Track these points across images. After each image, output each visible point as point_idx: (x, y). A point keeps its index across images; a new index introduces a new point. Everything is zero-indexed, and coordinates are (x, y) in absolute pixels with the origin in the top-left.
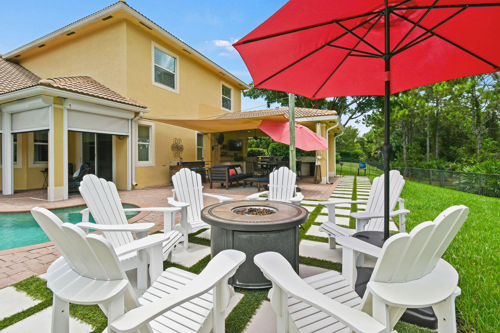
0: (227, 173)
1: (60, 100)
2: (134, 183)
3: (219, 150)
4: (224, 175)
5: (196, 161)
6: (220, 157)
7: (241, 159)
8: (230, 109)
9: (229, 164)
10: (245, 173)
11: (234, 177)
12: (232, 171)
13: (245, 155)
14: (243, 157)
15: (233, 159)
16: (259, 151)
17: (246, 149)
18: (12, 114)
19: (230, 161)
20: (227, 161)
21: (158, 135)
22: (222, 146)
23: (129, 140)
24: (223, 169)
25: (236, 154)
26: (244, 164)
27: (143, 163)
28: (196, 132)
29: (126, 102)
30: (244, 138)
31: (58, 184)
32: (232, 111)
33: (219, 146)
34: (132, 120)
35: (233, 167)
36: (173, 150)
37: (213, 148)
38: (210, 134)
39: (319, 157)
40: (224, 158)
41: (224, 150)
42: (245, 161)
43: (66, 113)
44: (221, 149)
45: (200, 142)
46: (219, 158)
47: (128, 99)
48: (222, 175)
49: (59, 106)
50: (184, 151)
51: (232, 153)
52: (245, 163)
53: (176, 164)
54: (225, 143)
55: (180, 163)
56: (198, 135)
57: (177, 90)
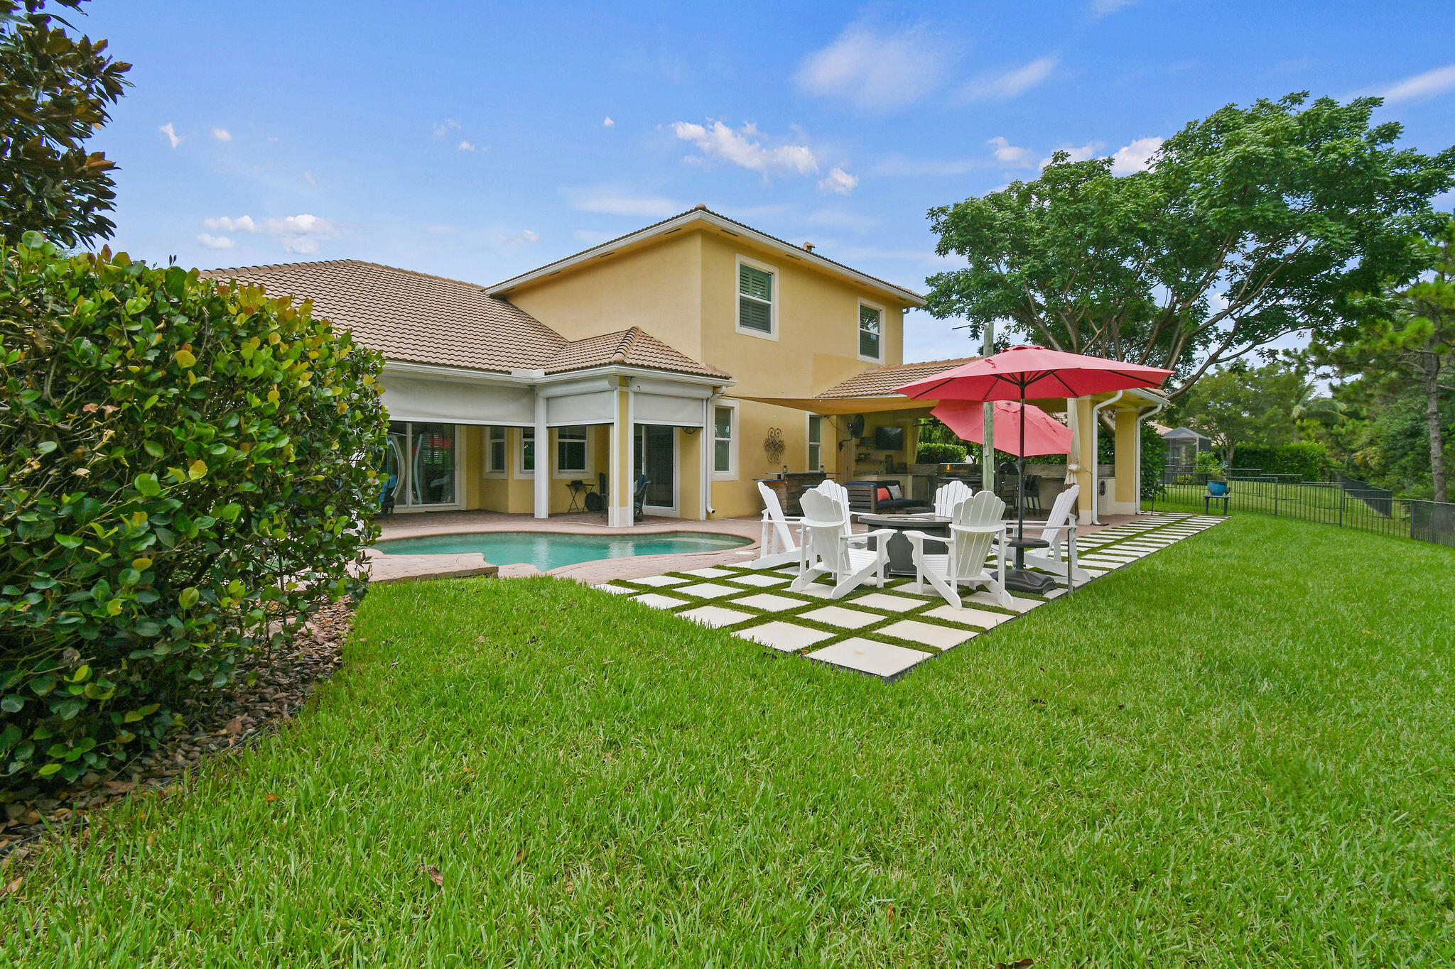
0: (872, 495)
1: (626, 381)
2: (710, 510)
3: (854, 448)
4: (867, 499)
5: (807, 471)
6: (853, 464)
7: (903, 469)
8: (876, 355)
9: (874, 478)
10: (909, 497)
11: (885, 503)
12: (882, 492)
13: (911, 460)
14: (906, 464)
15: (882, 468)
16: (945, 450)
17: (914, 445)
18: (548, 399)
19: (877, 473)
20: (870, 473)
21: (744, 424)
22: (858, 441)
23: (703, 434)
24: (866, 488)
25: (891, 456)
26: (909, 481)
27: (721, 475)
28: (808, 414)
29: (700, 371)
30: (911, 420)
31: (623, 503)
32: (881, 360)
33: (854, 441)
34: (708, 399)
35: (884, 485)
36: (767, 450)
37: (840, 446)
38: (835, 417)
39: (1073, 467)
40: (863, 467)
41: (863, 450)
42: (911, 473)
43: (631, 397)
44: (857, 446)
45: (814, 434)
46: (853, 467)
47: (703, 365)
48: (864, 499)
49: (625, 389)
50: (786, 452)
51: (882, 455)
52: (910, 478)
53: (776, 478)
54: (865, 433)
55: (782, 477)
56: (811, 417)
57: (774, 335)
